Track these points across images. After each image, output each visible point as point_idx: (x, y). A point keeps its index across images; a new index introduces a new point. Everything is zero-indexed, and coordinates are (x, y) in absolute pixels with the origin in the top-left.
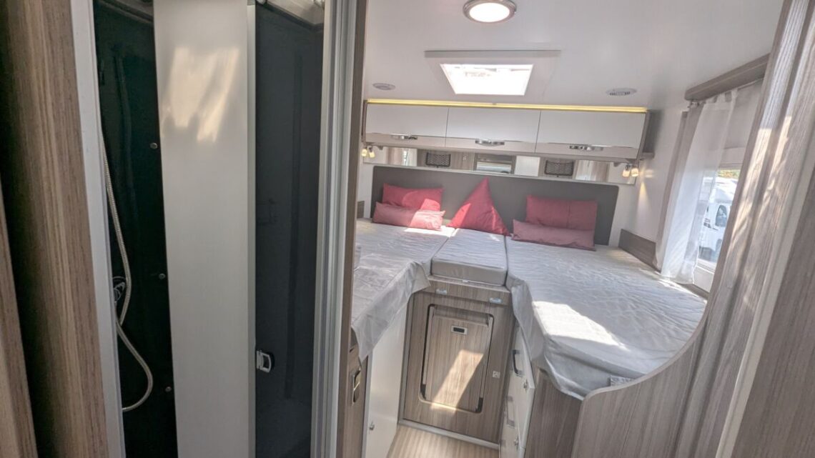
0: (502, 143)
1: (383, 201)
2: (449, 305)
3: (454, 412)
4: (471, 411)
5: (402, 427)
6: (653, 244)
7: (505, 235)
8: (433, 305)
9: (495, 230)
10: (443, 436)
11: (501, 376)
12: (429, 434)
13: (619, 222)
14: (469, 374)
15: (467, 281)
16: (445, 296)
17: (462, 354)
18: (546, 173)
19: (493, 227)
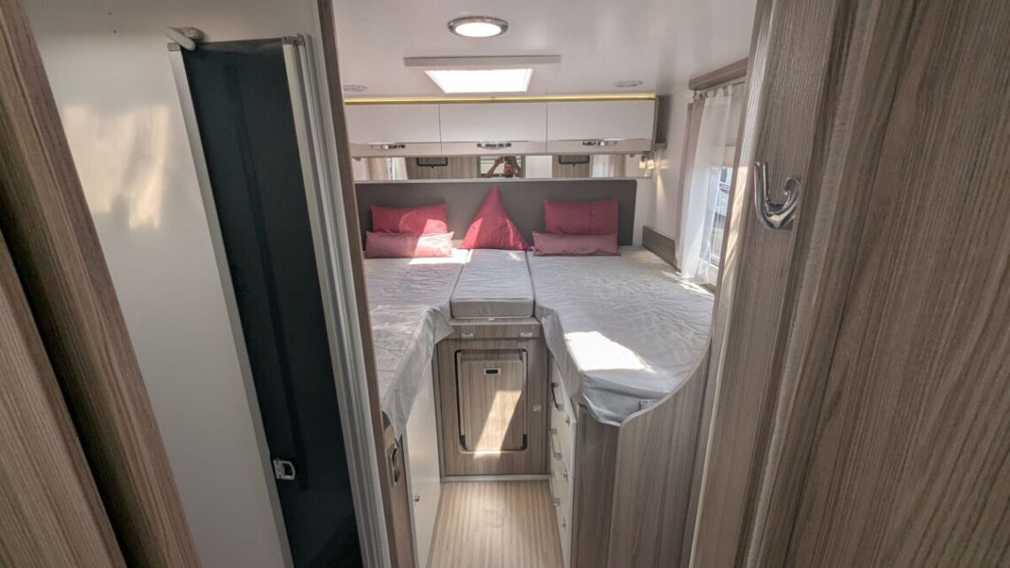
0: (509, 145)
1: (375, 229)
2: (478, 348)
3: (499, 456)
4: (518, 450)
5: (446, 485)
6: (673, 242)
7: (526, 250)
8: (459, 351)
9: (514, 246)
10: (491, 482)
11: (542, 409)
12: (477, 485)
13: (640, 220)
14: (510, 414)
15: (491, 319)
16: (472, 340)
17: (499, 396)
18: (561, 163)
19: (512, 244)
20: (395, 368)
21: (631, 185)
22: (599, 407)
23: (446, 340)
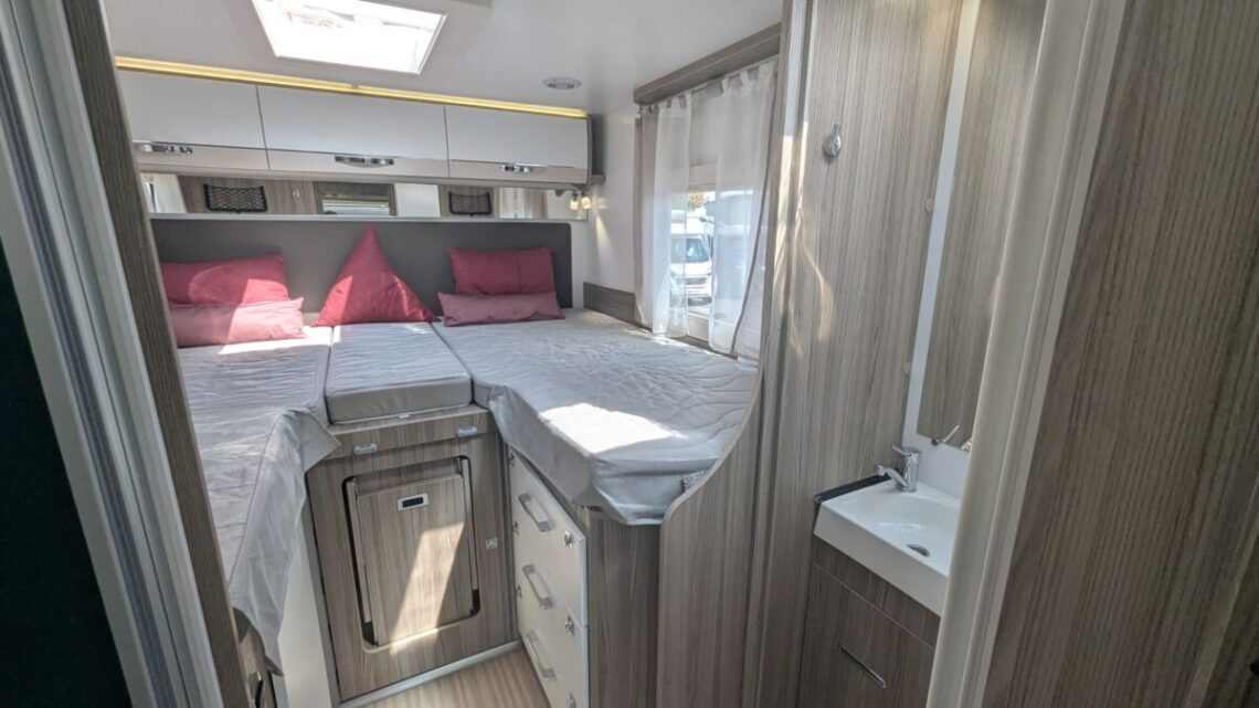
0: (391, 162)
2: (386, 467)
3: (435, 636)
4: (466, 618)
6: (632, 296)
7: (430, 320)
8: (350, 479)
9: (412, 315)
11: (499, 543)
13: (580, 274)
14: (447, 565)
15: (407, 415)
16: (373, 455)
17: (426, 540)
18: (453, 212)
19: (407, 312)
20: (241, 517)
21: (563, 230)
22: (621, 501)
23: (325, 463)
